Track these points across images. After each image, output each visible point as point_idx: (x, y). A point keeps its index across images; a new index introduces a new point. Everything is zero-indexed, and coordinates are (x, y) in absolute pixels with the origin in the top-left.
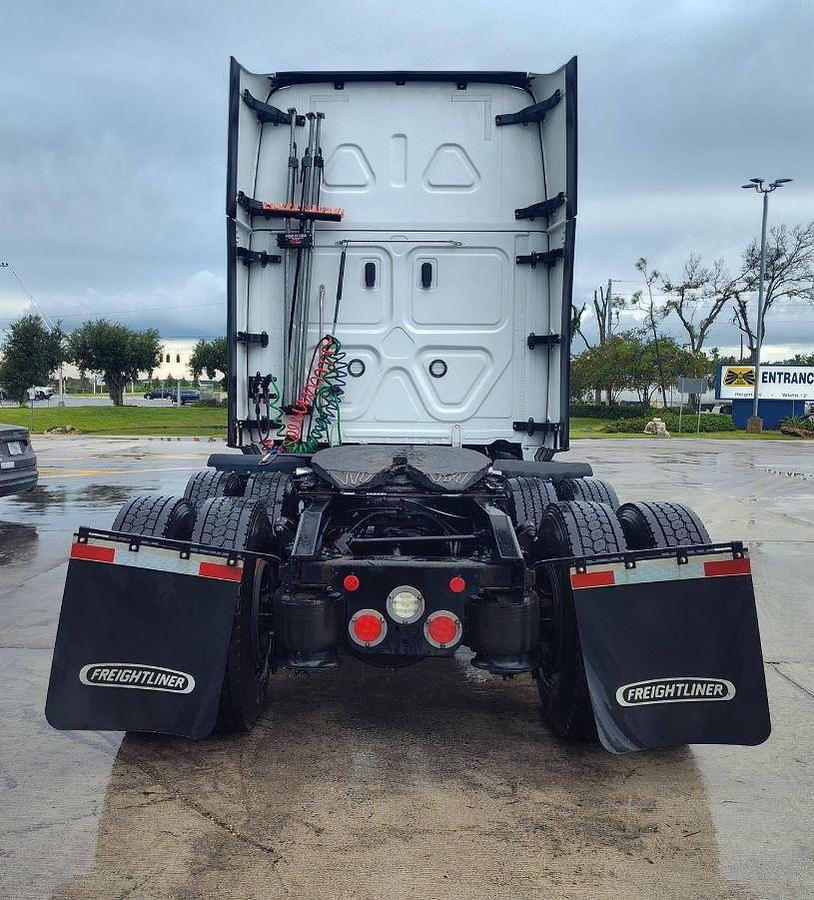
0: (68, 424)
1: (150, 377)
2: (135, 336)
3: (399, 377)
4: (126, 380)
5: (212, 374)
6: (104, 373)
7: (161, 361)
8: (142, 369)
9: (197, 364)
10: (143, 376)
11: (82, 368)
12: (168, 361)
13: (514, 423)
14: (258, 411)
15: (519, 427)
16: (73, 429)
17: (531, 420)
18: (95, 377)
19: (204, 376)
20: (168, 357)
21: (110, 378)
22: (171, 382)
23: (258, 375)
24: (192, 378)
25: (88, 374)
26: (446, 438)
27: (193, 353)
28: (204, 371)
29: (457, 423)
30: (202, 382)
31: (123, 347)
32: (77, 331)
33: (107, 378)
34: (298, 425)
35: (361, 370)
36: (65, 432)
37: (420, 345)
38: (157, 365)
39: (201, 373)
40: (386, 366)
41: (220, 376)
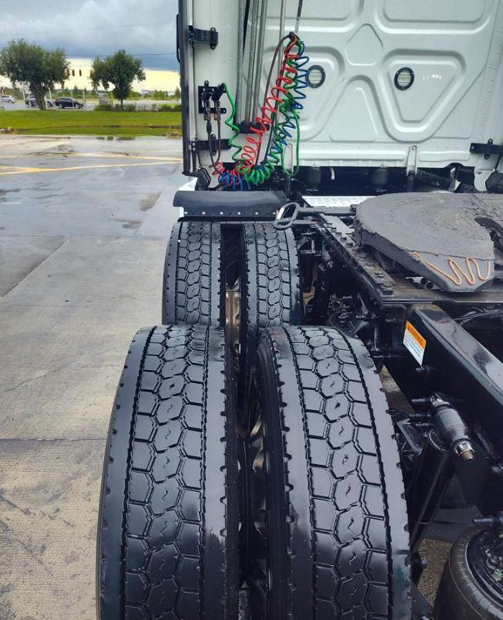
0: (10, 125)
1: (63, 87)
2: (48, 54)
3: (361, 89)
4: (45, 90)
5: (106, 86)
6: (29, 84)
7: (69, 74)
8: (56, 81)
9: (95, 77)
10: (57, 86)
11: (13, 80)
12: (73, 75)
13: (472, 145)
14: (209, 129)
15: (476, 149)
16: (13, 130)
17: (490, 142)
18: (23, 86)
19: (101, 88)
20: (73, 72)
21: (34, 88)
22: (77, 92)
23: (207, 84)
24: (92, 88)
25: (18, 84)
26: (401, 160)
27: (92, 68)
28: (101, 83)
29: (414, 144)
30: (100, 92)
31: (41, 64)
32: (4, 49)
33: (32, 88)
34: (255, 147)
35: (320, 79)
36: (7, 132)
37: (389, 48)
38: (67, 78)
39: (98, 85)
40: (349, 74)
41: (112, 87)
